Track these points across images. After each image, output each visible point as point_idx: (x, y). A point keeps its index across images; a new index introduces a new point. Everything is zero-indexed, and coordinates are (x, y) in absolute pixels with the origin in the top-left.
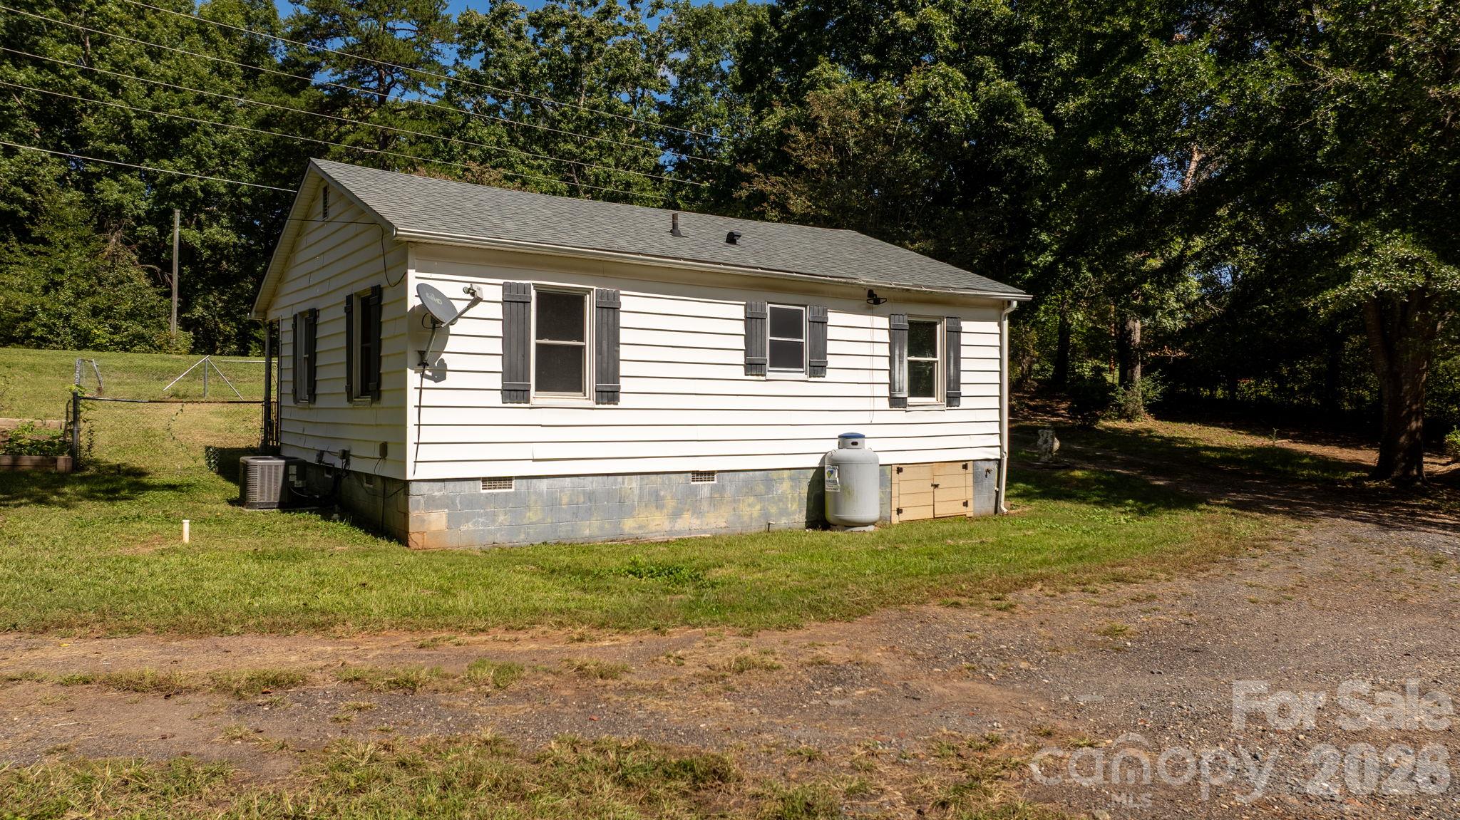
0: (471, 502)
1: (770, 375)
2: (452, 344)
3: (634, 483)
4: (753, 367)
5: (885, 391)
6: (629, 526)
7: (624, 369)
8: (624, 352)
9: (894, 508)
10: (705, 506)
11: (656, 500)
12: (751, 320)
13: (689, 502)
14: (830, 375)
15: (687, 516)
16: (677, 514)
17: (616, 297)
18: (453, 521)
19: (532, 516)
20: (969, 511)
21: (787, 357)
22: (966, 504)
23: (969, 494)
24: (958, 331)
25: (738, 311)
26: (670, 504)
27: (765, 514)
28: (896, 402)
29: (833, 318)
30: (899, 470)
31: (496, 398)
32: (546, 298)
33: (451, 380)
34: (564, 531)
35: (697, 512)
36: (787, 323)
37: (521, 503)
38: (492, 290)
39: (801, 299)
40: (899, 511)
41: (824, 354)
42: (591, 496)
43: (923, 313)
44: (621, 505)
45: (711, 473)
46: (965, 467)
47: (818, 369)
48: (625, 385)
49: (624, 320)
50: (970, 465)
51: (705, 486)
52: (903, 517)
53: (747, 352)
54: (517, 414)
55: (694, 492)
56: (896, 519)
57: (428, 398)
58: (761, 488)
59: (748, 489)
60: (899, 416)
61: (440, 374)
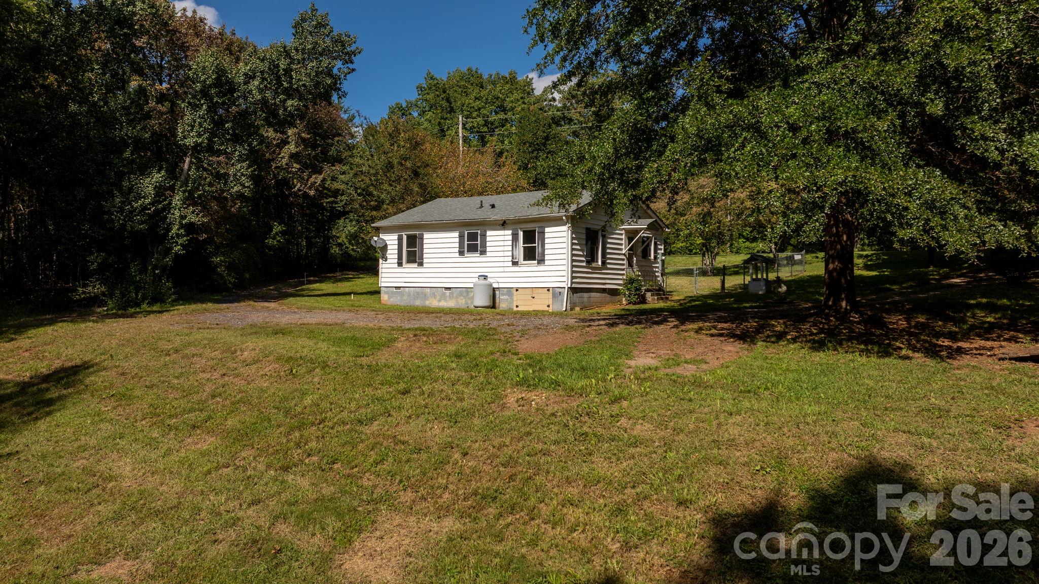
0: (393, 293)
1: (466, 255)
2: (389, 252)
3: (428, 290)
4: (461, 253)
5: (510, 259)
6: (427, 303)
7: (425, 256)
8: (425, 251)
9: (515, 305)
10: (448, 298)
11: (434, 296)
12: (461, 237)
13: (443, 297)
14: (488, 254)
15: (443, 301)
16: (440, 301)
17: (423, 234)
18: (389, 298)
19: (405, 298)
20: (550, 310)
21: (473, 249)
22: (548, 306)
23: (551, 303)
24: (544, 233)
25: (456, 234)
26: (438, 297)
27: (467, 303)
28: (515, 263)
29: (489, 233)
30: (517, 290)
31: (396, 265)
32: (409, 237)
33: (389, 261)
34: (412, 303)
35: (445, 300)
36: (473, 237)
37: (402, 294)
38: (395, 237)
39: (478, 228)
40: (517, 306)
41: (486, 247)
42: (418, 293)
43: (529, 227)
44: (425, 297)
45: (450, 288)
46: (548, 290)
47: (483, 252)
48: (425, 261)
49: (425, 241)
50: (551, 289)
51: (448, 292)
52: (518, 309)
53: (459, 248)
54: (400, 270)
55: (445, 294)
56: (515, 309)
57: (384, 266)
58: (465, 294)
59: (461, 294)
60: (516, 269)
61: (386, 260)
